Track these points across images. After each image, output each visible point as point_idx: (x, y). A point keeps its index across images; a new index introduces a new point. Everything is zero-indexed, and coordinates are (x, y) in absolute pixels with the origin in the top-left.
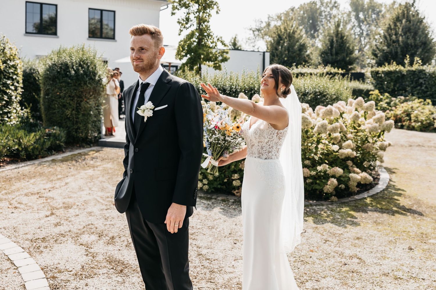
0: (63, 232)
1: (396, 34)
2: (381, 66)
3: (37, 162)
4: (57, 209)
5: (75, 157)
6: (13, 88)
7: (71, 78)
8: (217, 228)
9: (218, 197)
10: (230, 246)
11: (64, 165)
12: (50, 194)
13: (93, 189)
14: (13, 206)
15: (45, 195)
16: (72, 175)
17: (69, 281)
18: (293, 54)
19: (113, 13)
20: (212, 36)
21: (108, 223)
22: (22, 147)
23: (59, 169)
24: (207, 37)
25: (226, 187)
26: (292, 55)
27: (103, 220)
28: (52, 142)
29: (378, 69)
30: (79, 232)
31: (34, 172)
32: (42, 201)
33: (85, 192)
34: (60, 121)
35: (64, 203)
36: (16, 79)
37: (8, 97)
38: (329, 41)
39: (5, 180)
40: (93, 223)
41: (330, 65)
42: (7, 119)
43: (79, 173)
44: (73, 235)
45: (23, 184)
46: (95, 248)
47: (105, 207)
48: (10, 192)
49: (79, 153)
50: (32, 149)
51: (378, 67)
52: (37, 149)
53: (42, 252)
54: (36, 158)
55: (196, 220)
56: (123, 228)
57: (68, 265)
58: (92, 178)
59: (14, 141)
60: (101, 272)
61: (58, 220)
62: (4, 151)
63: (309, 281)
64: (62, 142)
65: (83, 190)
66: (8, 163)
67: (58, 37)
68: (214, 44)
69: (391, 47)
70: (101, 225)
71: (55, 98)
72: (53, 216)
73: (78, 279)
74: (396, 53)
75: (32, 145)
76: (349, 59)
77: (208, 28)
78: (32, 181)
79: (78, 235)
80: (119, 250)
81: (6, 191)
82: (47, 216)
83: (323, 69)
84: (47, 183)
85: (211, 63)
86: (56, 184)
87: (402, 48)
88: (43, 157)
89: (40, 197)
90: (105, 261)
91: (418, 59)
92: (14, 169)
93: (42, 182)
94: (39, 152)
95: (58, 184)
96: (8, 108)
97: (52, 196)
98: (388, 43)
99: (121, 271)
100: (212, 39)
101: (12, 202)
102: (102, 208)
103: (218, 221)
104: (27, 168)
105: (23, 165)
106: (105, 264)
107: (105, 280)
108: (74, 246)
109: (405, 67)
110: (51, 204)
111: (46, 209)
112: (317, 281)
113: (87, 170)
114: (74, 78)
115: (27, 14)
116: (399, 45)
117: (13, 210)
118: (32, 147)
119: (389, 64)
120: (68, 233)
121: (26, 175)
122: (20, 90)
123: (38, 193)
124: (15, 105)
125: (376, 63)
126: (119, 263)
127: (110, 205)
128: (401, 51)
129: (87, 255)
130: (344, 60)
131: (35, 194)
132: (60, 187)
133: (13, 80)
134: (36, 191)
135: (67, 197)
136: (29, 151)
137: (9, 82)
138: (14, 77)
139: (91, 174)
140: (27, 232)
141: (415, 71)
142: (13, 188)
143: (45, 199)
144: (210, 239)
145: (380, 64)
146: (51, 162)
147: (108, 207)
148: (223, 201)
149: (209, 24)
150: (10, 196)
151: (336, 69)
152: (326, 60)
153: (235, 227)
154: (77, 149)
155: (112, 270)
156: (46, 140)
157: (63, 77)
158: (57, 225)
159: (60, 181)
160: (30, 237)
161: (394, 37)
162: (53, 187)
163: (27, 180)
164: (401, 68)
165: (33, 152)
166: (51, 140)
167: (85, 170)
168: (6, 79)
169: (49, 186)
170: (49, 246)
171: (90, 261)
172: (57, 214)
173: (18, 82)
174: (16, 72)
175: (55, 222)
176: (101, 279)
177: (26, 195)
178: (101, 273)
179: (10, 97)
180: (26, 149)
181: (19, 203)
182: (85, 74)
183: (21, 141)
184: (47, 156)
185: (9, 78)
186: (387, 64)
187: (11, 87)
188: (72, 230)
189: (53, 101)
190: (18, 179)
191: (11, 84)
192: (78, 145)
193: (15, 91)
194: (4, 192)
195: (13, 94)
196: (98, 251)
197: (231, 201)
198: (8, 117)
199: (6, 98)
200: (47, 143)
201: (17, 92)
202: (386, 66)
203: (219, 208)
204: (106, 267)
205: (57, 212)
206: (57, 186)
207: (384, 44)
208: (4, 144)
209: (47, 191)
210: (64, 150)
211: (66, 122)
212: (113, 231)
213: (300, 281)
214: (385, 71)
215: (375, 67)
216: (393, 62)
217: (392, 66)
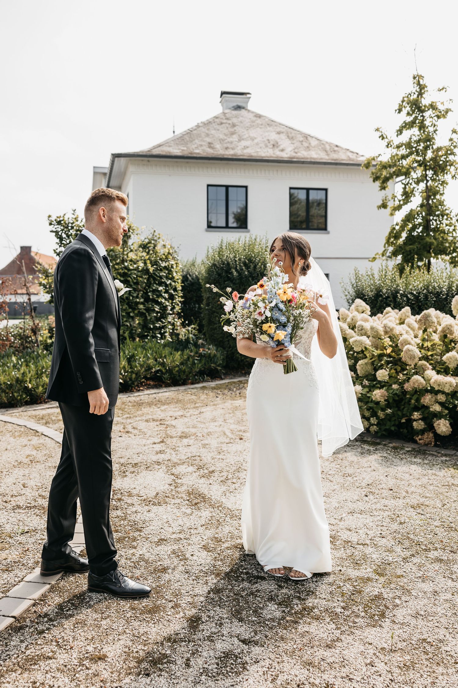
0: (160, 460)
3: (182, 388)
4: (171, 437)
5: (232, 385)
6: (166, 296)
7: (234, 281)
8: (356, 477)
9: (390, 443)
10: (356, 498)
11: (211, 394)
12: (174, 423)
13: (227, 421)
14: (126, 430)
15: (166, 423)
16: (214, 405)
17: (133, 505)
19: (324, 192)
20: (447, 215)
21: (218, 457)
22: (166, 369)
23: (203, 397)
24: (441, 217)
25: (408, 432)
27: (216, 453)
28: (205, 364)
30: (179, 462)
31: (173, 398)
32: (162, 429)
33: (216, 424)
34: (221, 339)
35: (183, 433)
36: (170, 284)
37: (161, 307)
39: (135, 404)
40: (201, 455)
42: (159, 336)
43: (225, 403)
44: (170, 465)
45: (152, 410)
46: (185, 479)
47: (227, 440)
48: (132, 416)
49: (239, 381)
50: (177, 371)
52: (184, 372)
53: (126, 476)
54: (184, 383)
55: (334, 465)
56: (233, 463)
57: (143, 491)
58: (236, 408)
59: (156, 360)
60: (173, 501)
61: (164, 448)
62: (142, 371)
63: (439, 550)
64: (218, 366)
65: (215, 421)
66: (149, 387)
67: (249, 232)
68: (451, 229)
70: (209, 458)
71: (215, 308)
72: (162, 444)
73: (143, 505)
75: (178, 366)
77: (441, 203)
78: (163, 408)
79: (175, 465)
80: (210, 484)
81: (128, 416)
82: (155, 443)
84: (180, 410)
85: (448, 258)
86: (189, 412)
88: (192, 383)
89: (161, 424)
90: (186, 492)
92: (152, 394)
93: (173, 410)
94: (187, 376)
95: (191, 412)
96: (162, 322)
97: (174, 425)
99: (196, 504)
100: (449, 219)
101: (127, 426)
102: (223, 441)
103: (364, 469)
104: (167, 394)
105: (165, 390)
106: (184, 496)
107: (172, 510)
108: (164, 475)
110: (168, 432)
111: (159, 436)
112: (451, 552)
113: (237, 400)
114: (238, 281)
115: (209, 201)
117: (124, 435)
118: (177, 369)
120: (165, 462)
121: (162, 402)
122: (178, 300)
123: (161, 420)
124: (170, 318)
126: (200, 495)
127: (235, 439)
129: (170, 485)
131: (157, 421)
132: (191, 416)
133: (166, 285)
134: (160, 418)
135: (191, 426)
136: (174, 374)
137: (161, 288)
138: (168, 282)
139: (238, 405)
140: (123, 456)
142: (140, 413)
143: (165, 426)
144: (335, 487)
146: (199, 389)
147: (232, 441)
148: (395, 448)
149: (443, 198)
150: (129, 421)
153: (384, 479)
154: (240, 376)
155: (187, 502)
156: (196, 362)
157: (225, 281)
158: (161, 452)
159: (194, 410)
160: (122, 461)
162: (182, 416)
163: (159, 406)
165: (179, 376)
166: (203, 362)
167: (234, 400)
168: (156, 284)
169: (180, 413)
170: (137, 471)
171: (170, 490)
172: (167, 443)
173: (175, 290)
174: (171, 276)
175: (158, 450)
176: (169, 508)
177: (147, 421)
178: (173, 503)
179: (164, 308)
180: (170, 371)
181: (134, 428)
182: (250, 276)
183: (165, 360)
184: (198, 383)
185: (160, 284)
187: (163, 294)
188: (172, 459)
189: (214, 312)
190: (150, 404)
191: (164, 291)
192: (243, 372)
193: (170, 301)
194: (124, 417)
195: (167, 304)
196: (185, 483)
197: (406, 449)
198: (160, 333)
199: (157, 308)
200: (196, 365)
201: (174, 301)
203: (379, 455)
204: (182, 498)
205: (168, 441)
206: (188, 415)
208: (142, 363)
209: (174, 418)
210: (223, 377)
211: (228, 341)
212: (217, 466)
213: (424, 547)
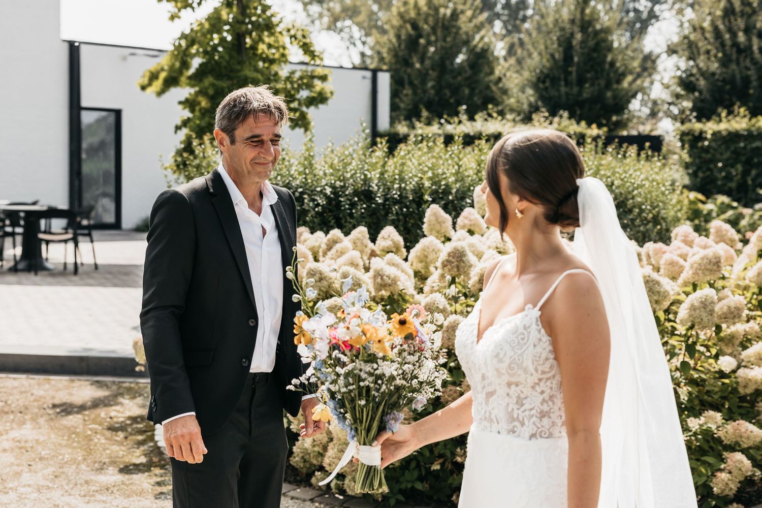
1: (747, 31)
2: (709, 119)
18: (455, 77)
26: (451, 81)
29: (698, 126)
38: (560, 45)
41: (566, 114)
51: (699, 119)
69: (733, 66)
74: (746, 81)
76: (615, 97)
83: (546, 125)
98: (725, 54)
116: (754, 62)
119: (730, 113)
125: (692, 110)
130: (598, 98)
145: (704, 112)
151: (583, 123)
152: (550, 98)
161: (741, 37)
186: (724, 114)
202: (720, 121)
207: (716, 56)
214: (719, 132)
215: (690, 121)
216: (739, 107)
217: (738, 119)
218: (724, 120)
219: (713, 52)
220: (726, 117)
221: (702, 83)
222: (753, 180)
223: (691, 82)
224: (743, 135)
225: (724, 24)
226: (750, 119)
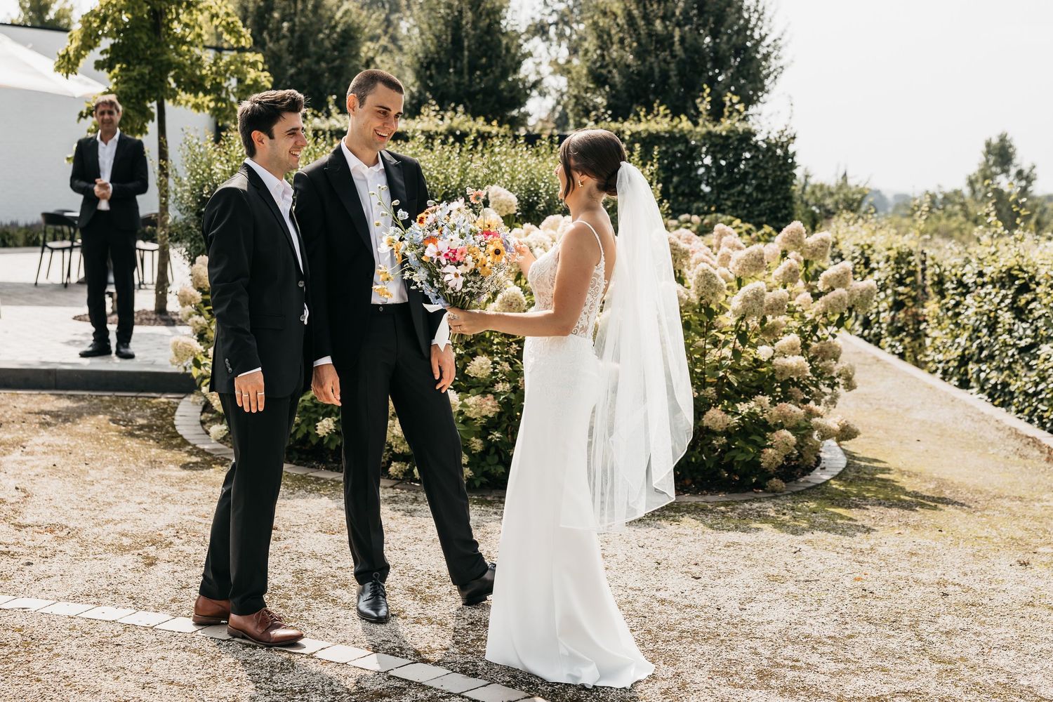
1: (665, 18)
2: (625, 119)
41: (460, 109)
51: (615, 119)
69: (651, 59)
74: (665, 75)
83: (437, 120)
87: (681, 63)
91: (735, 99)
98: (640, 45)
109: (696, 124)
116: (674, 56)
119: (649, 111)
125: (608, 107)
128: (681, 74)
141: (727, 137)
145: (619, 110)
151: (481, 120)
161: (658, 25)
164: (685, 124)
186: (642, 114)
202: (640, 121)
207: (631, 47)
214: (639, 133)
215: (605, 119)
216: (658, 106)
217: (658, 119)
218: (643, 119)
219: (627, 41)
220: (645, 116)
221: (617, 77)
222: (676, 188)
223: (601, 75)
224: (663, 137)
225: (638, 8)
226: (672, 120)
